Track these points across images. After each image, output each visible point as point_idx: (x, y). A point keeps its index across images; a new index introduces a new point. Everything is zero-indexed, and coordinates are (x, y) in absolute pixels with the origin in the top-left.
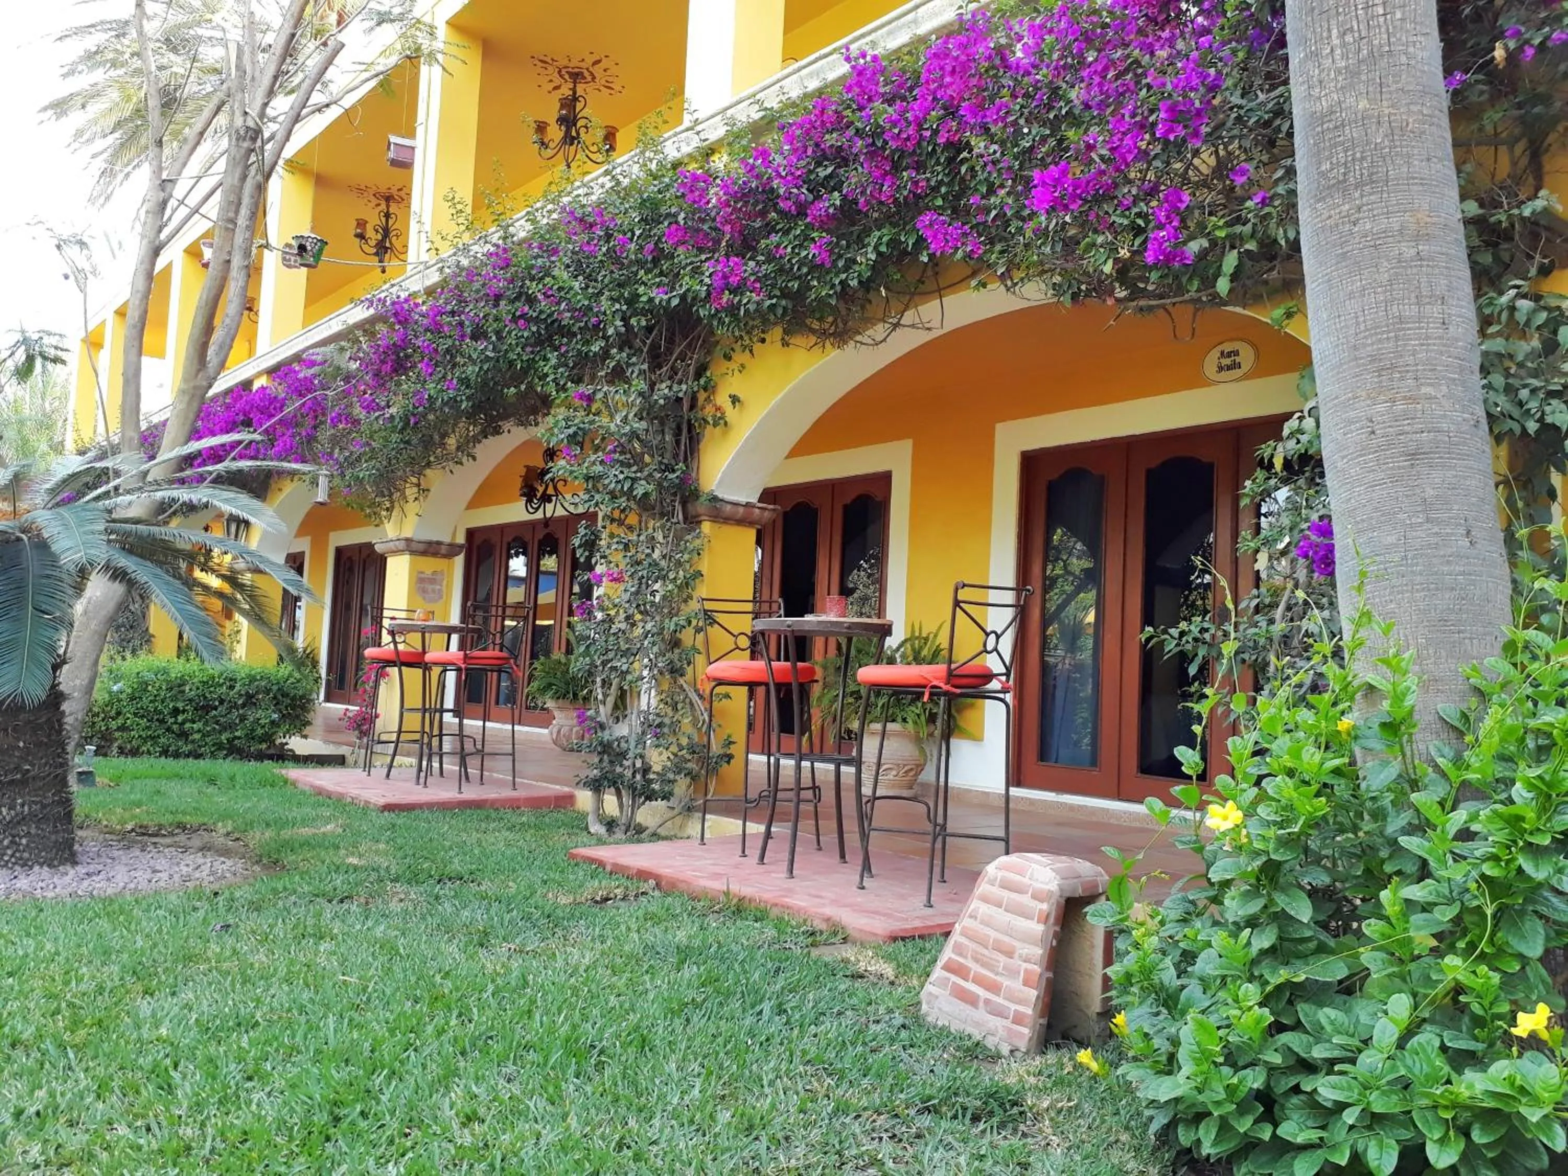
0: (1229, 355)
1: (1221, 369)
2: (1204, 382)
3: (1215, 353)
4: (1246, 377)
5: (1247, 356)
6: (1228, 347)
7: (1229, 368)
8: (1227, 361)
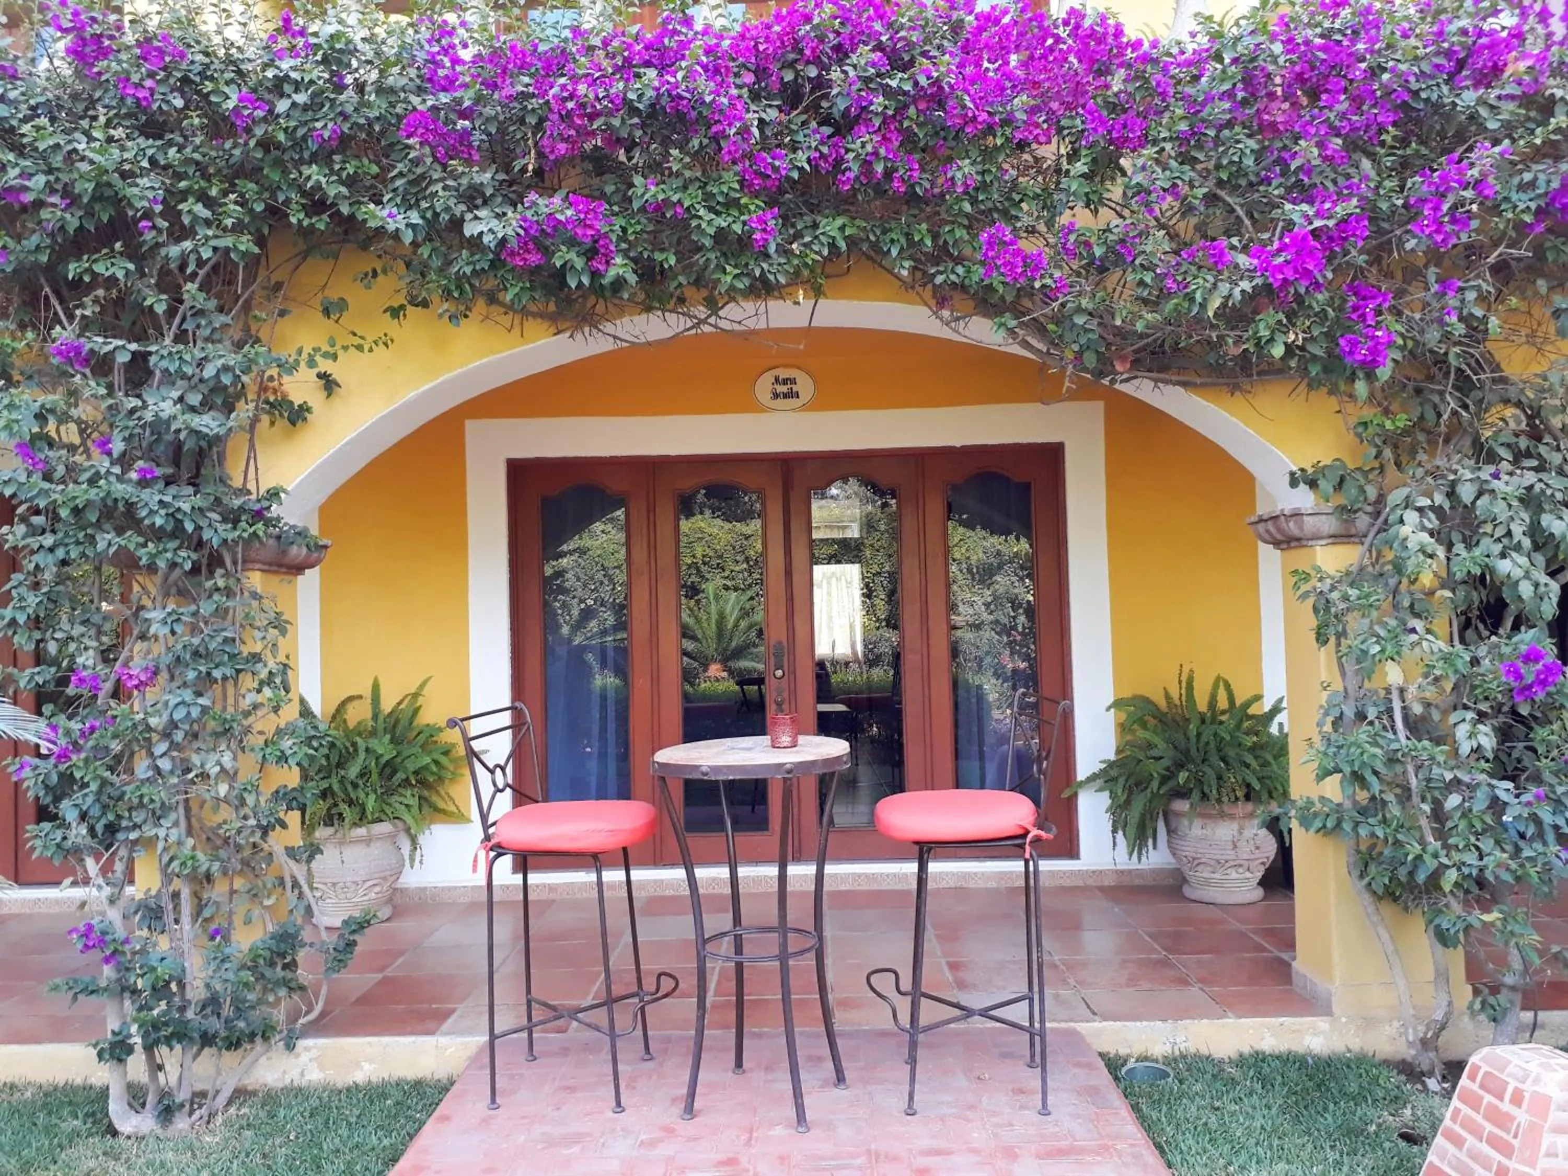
0: (785, 382)
1: (776, 396)
2: (754, 407)
3: (769, 377)
4: (805, 407)
5: (805, 386)
6: (783, 373)
7: (786, 396)
8: (783, 389)
